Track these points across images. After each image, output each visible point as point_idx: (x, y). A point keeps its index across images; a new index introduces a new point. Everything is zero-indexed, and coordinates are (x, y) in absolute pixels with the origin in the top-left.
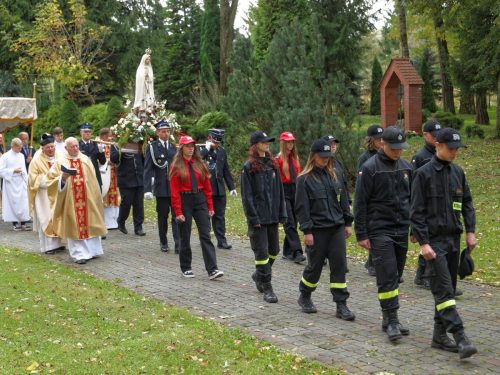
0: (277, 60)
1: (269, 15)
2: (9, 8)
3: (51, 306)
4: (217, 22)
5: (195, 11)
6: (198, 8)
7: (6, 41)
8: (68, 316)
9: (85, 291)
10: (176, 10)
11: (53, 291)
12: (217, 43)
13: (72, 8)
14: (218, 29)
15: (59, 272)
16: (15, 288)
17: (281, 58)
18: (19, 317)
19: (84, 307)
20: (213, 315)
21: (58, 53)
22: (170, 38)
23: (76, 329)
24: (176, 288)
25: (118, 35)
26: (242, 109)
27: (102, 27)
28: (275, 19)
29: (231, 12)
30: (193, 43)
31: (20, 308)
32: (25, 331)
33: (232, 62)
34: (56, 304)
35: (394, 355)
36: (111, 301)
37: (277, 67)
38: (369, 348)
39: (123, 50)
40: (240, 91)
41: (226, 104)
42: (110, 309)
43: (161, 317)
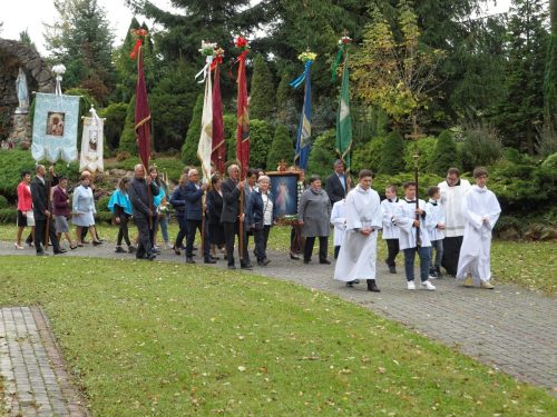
2: (334, 28)
3: (382, 369)
7: (329, 65)
8: (402, 384)
9: (419, 356)
10: (517, 33)
11: (383, 352)
13: (404, 29)
15: (387, 328)
16: (339, 343)
18: (346, 379)
21: (385, 79)
23: (414, 401)
24: (528, 361)
25: (453, 60)
27: (436, 51)
30: (535, 71)
31: (346, 368)
32: (355, 397)
34: (387, 367)
36: (451, 370)
39: (459, 77)
42: (451, 380)
43: (514, 397)
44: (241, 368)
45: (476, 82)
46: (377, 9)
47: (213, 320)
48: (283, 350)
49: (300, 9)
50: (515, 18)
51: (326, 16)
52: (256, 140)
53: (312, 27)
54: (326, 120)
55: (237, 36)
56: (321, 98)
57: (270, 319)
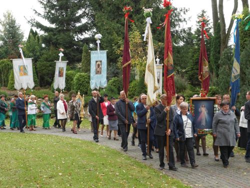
0: (244, 62)
1: (242, 39)
2: (117, 34)
3: (118, 174)
4: (219, 42)
6: (211, 34)
7: (114, 49)
8: (124, 179)
9: (134, 169)
10: (199, 36)
11: (120, 167)
12: (219, 53)
14: (220, 46)
15: (125, 159)
16: (103, 164)
17: (247, 61)
18: (102, 177)
19: (132, 176)
20: (192, 184)
21: (138, 55)
22: (195, 49)
23: (126, 185)
26: (225, 85)
27: (160, 43)
28: (245, 41)
29: (227, 37)
31: (103, 173)
32: (104, 184)
33: (222, 62)
34: (120, 173)
36: (145, 174)
37: (244, 65)
40: (224, 77)
41: (217, 83)
42: (144, 177)
43: (167, 183)
44: (60, 174)
45: (177, 57)
46: (134, 25)
47: (54, 156)
48: (80, 167)
49: (102, 25)
50: (198, 30)
51: (113, 28)
52: (83, 82)
53: (108, 33)
54: (113, 73)
55: (76, 37)
56: (111, 63)
57: (78, 156)
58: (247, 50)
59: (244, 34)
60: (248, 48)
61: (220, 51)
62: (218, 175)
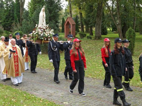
0: (36, 17)
1: (34, 5)
4: (19, 6)
5: (13, 3)
6: (14, 2)
12: (19, 12)
14: (19, 8)
22: (5, 10)
26: (26, 30)
28: (35, 6)
29: (23, 3)
33: (23, 17)
35: (68, 97)
37: (36, 19)
38: (61, 96)
40: (26, 25)
41: (21, 29)
58: (37, 11)
59: (35, 2)
60: (37, 10)
61: (19, 11)
62: (31, 81)
